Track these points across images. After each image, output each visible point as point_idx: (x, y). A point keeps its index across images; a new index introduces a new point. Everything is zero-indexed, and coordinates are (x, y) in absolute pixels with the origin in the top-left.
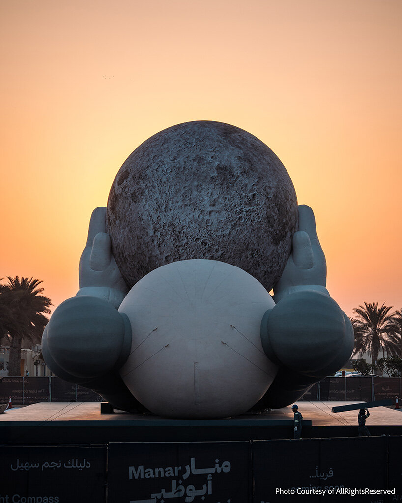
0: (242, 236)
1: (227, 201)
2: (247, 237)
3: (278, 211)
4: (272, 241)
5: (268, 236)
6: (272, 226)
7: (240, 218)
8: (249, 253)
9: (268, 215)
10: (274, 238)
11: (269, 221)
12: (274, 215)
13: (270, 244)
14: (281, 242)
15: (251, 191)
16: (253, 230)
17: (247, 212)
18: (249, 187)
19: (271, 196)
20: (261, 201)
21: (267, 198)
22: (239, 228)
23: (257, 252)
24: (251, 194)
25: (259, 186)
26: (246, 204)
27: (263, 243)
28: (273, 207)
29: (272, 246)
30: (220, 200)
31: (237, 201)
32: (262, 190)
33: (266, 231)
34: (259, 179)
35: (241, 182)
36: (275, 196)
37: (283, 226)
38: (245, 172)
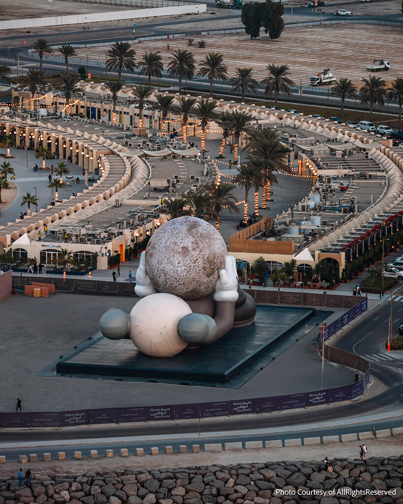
0: (192, 275)
2: (194, 276)
3: (209, 264)
9: (204, 266)
10: (207, 275)
12: (207, 266)
14: (212, 276)
15: (196, 257)
16: (197, 273)
18: (195, 256)
19: (205, 258)
20: (201, 261)
21: (204, 260)
24: (196, 259)
28: (206, 263)
30: (182, 262)
31: (189, 262)
33: (203, 273)
34: (200, 251)
35: (191, 254)
36: (208, 258)
37: (213, 269)
38: (194, 249)
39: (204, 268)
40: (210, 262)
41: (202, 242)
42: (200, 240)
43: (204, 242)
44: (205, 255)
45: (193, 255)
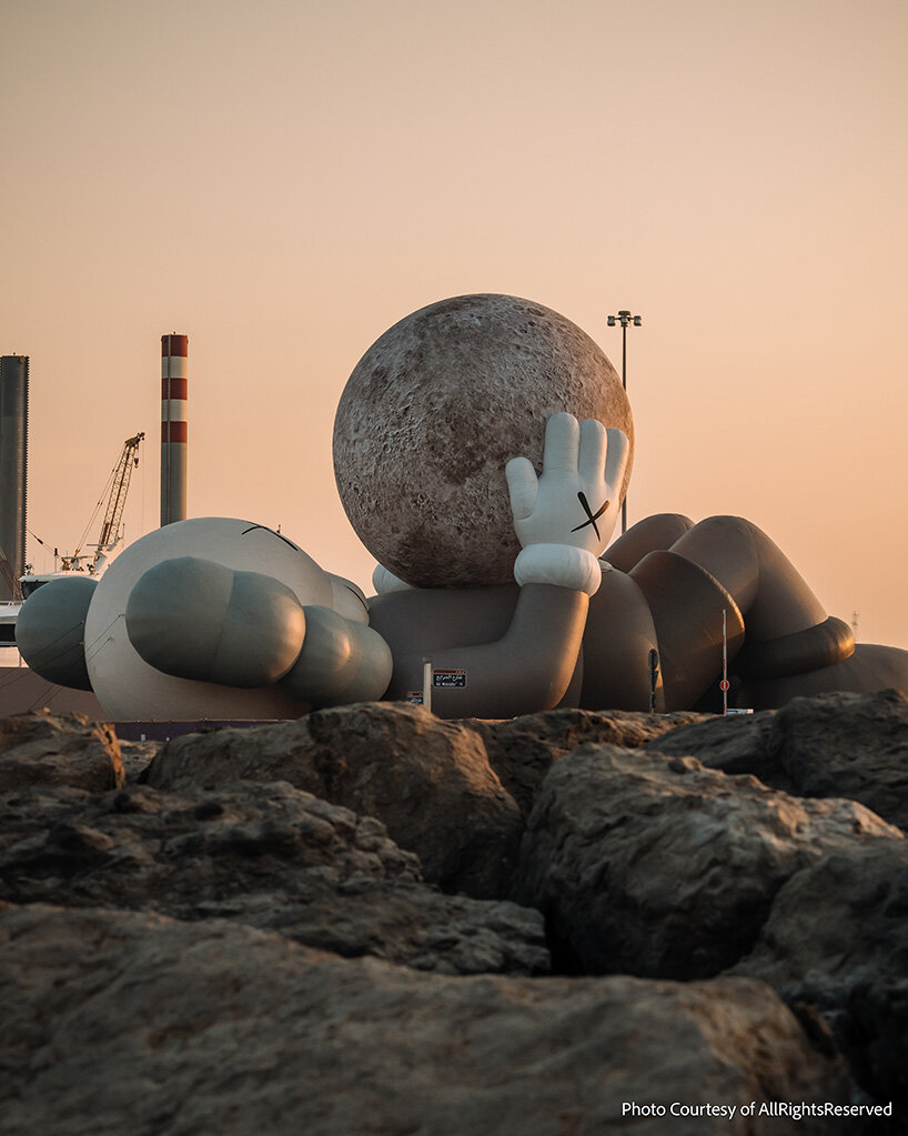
0: (391, 474)
1: (370, 424)
2: (399, 476)
3: (453, 430)
4: (445, 478)
5: (435, 472)
6: (441, 455)
7: (386, 446)
8: (410, 499)
9: (430, 438)
10: (449, 474)
11: (432, 448)
12: (442, 437)
13: (442, 483)
14: (467, 479)
15: (403, 403)
16: (405, 465)
17: (393, 436)
18: (402, 398)
19: (439, 407)
20: (418, 418)
21: (430, 412)
22: (385, 463)
23: (421, 497)
24: (402, 408)
25: (419, 394)
26: (394, 425)
27: (428, 483)
28: (439, 425)
29: (447, 486)
30: (364, 423)
31: (382, 421)
32: (423, 401)
33: (428, 463)
34: (424, 382)
35: (393, 391)
36: (448, 407)
37: (470, 454)
38: (405, 375)
39: (433, 445)
40: (457, 424)
41: (442, 353)
42: (438, 346)
43: (451, 354)
44: (440, 395)
45: (399, 393)
